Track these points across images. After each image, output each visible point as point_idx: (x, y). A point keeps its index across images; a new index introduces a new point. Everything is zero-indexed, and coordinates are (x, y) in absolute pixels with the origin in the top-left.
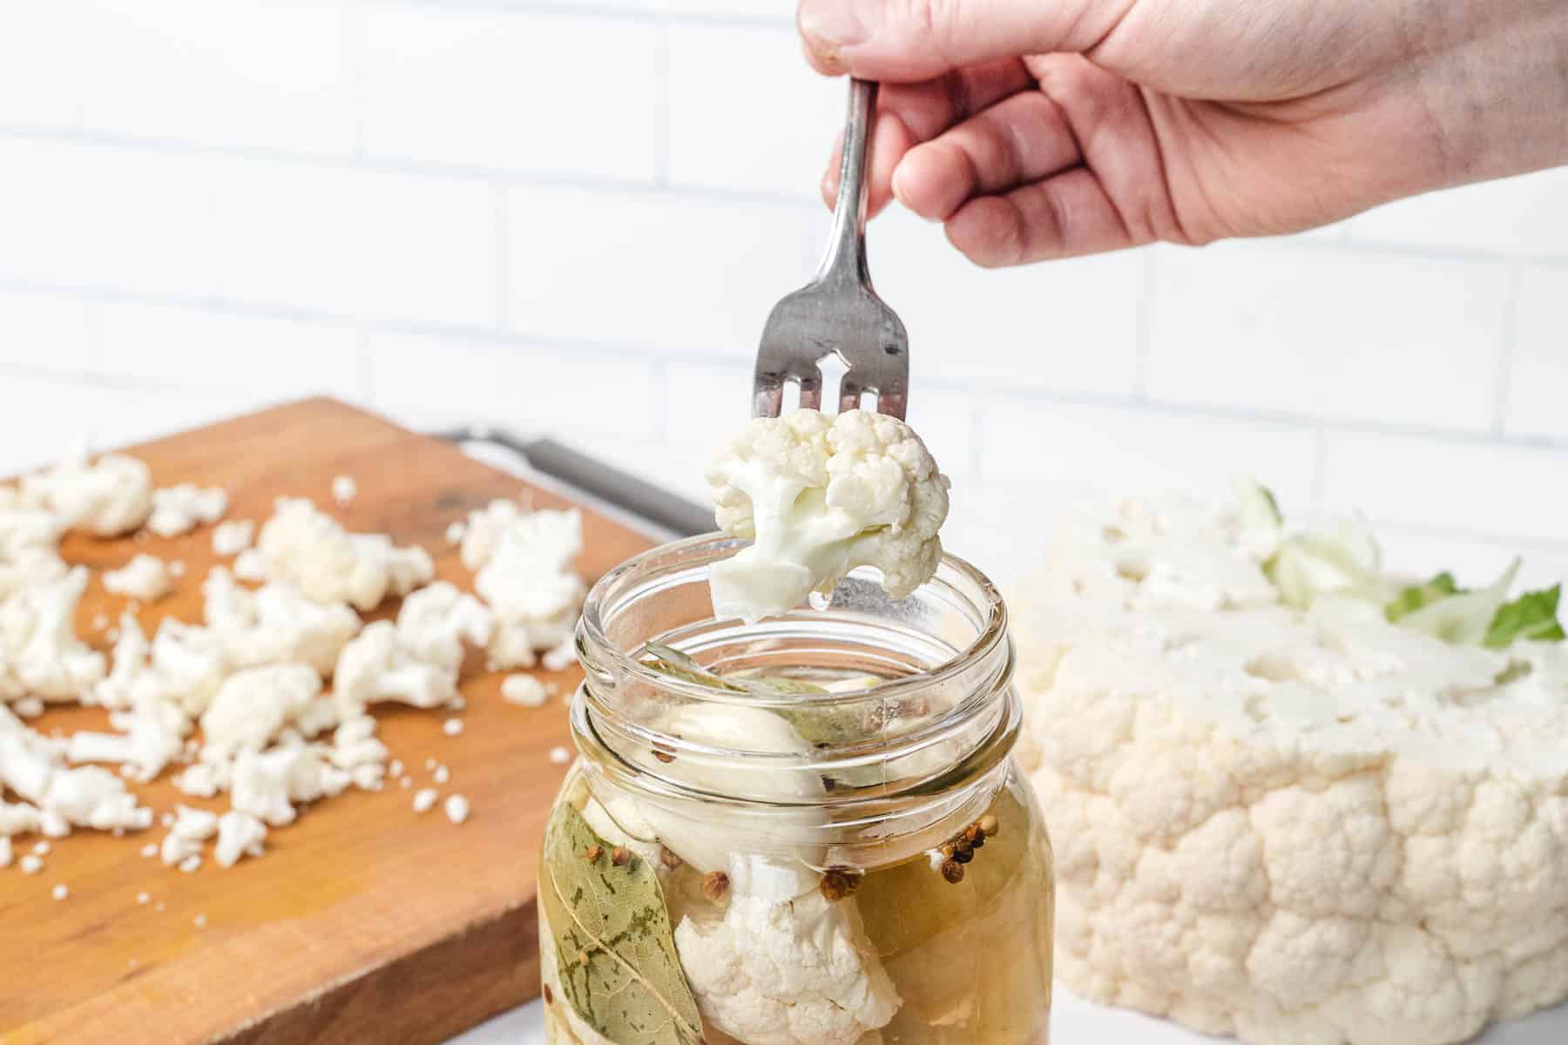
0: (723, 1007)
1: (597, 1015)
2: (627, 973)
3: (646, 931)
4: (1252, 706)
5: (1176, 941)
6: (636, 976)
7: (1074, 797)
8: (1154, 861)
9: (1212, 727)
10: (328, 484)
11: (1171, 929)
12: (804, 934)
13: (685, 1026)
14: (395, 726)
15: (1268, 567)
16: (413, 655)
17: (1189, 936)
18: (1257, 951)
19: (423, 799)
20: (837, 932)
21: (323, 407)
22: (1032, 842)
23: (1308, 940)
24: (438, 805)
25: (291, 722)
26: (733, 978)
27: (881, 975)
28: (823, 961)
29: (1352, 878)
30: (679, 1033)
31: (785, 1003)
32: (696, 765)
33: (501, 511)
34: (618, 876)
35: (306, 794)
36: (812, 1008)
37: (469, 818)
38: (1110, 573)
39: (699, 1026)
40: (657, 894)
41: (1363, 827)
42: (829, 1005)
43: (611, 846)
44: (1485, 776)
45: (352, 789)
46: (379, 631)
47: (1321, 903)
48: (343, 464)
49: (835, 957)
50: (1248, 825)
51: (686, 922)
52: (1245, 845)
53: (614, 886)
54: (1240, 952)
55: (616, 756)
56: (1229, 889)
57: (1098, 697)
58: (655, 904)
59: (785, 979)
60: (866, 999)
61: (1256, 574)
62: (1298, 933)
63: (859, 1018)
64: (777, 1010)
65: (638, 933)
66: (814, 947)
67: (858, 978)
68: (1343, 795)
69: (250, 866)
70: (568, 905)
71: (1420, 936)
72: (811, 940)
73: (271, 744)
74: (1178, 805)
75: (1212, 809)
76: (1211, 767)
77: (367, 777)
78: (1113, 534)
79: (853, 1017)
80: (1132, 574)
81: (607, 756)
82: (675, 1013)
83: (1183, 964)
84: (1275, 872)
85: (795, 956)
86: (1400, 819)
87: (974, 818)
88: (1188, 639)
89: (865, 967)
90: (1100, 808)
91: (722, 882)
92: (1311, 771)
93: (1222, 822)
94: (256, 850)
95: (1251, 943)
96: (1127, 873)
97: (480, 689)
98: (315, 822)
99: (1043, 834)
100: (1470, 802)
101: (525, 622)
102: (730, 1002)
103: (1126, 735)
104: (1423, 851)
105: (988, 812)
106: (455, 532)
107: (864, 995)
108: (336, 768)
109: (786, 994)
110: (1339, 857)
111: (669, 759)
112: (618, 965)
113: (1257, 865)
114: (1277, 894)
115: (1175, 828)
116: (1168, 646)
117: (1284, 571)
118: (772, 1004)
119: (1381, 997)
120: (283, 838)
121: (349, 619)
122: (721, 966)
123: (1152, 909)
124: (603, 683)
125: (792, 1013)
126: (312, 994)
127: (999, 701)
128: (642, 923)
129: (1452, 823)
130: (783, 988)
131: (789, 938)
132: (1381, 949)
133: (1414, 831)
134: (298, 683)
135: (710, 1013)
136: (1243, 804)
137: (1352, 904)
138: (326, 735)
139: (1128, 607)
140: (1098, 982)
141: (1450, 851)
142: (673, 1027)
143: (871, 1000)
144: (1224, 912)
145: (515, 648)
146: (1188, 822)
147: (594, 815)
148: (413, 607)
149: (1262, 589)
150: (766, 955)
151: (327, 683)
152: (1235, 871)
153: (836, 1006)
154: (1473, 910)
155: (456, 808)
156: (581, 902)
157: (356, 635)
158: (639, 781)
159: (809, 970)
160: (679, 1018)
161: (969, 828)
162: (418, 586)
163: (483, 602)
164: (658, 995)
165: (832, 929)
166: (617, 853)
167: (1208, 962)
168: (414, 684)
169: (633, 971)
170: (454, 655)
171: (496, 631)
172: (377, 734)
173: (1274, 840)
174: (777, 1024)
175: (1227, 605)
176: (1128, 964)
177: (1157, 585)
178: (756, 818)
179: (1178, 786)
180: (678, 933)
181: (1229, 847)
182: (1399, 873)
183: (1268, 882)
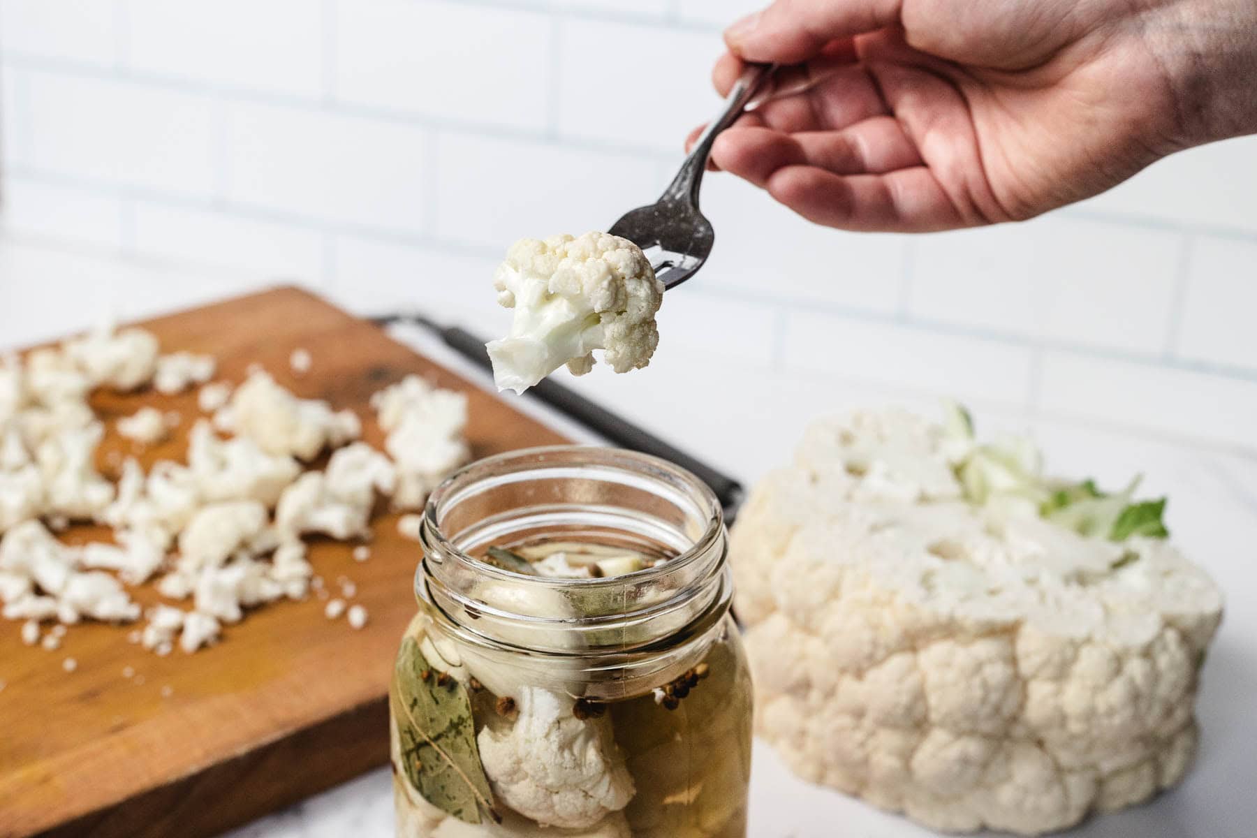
0: (509, 791)
1: (424, 786)
2: (444, 760)
3: (459, 733)
4: (926, 581)
5: (862, 745)
6: (451, 763)
7: (798, 636)
8: (847, 686)
9: (893, 593)
10: (286, 357)
11: (859, 735)
12: (566, 745)
13: (482, 800)
14: (319, 551)
15: (958, 471)
16: (336, 499)
17: (871, 742)
18: (919, 756)
19: (334, 608)
20: (590, 744)
21: (291, 294)
22: (738, 679)
23: (957, 749)
24: (344, 614)
25: (244, 545)
26: (515, 773)
27: (623, 770)
28: (578, 764)
29: (986, 710)
30: (479, 804)
31: (550, 791)
32: (498, 622)
33: (413, 387)
34: (441, 693)
35: (251, 598)
36: (570, 796)
37: (368, 624)
38: (838, 468)
39: (491, 801)
40: (467, 707)
41: (997, 673)
42: (582, 794)
43: (438, 672)
44: (1088, 640)
45: (284, 598)
46: (312, 481)
47: (965, 725)
48: (304, 341)
49: (588, 762)
50: (914, 668)
51: (485, 731)
52: (912, 681)
53: (439, 700)
54: (906, 756)
55: (442, 610)
56: (900, 711)
57: (816, 565)
58: (465, 714)
59: (550, 775)
60: (608, 791)
61: (948, 477)
62: (945, 746)
63: (603, 804)
64: (545, 795)
65: (453, 732)
66: (572, 754)
67: (602, 777)
68: (985, 649)
69: (206, 655)
70: (407, 709)
71: (1036, 752)
72: (571, 749)
73: (229, 560)
74: (867, 649)
75: (890, 652)
76: (892, 622)
77: (296, 589)
78: (846, 439)
79: (599, 802)
80: (855, 471)
81: (438, 612)
82: (476, 791)
83: (866, 761)
84: (933, 700)
85: (559, 760)
86: (1026, 667)
87: (693, 665)
88: (891, 524)
89: (609, 767)
91: (511, 705)
92: (961, 630)
93: (898, 662)
94: (212, 641)
95: (914, 750)
96: (830, 693)
97: (384, 525)
98: (257, 622)
99: (745, 673)
100: (1075, 659)
101: (421, 477)
102: (514, 788)
103: (834, 593)
104: (1040, 691)
105: (703, 662)
106: (377, 400)
107: (606, 788)
108: (274, 581)
109: (551, 786)
110: (978, 693)
111: (476, 617)
112: (438, 754)
113: (920, 695)
114: (934, 716)
115: (864, 665)
116: (875, 529)
117: (971, 475)
118: (542, 792)
119: (1006, 794)
120: (232, 632)
121: (290, 468)
122: (507, 764)
123: (846, 721)
124: (434, 561)
125: (556, 798)
126: (241, 750)
127: (716, 582)
128: (456, 726)
129: (1062, 673)
130: (549, 781)
131: (555, 747)
132: (1009, 758)
133: (1034, 676)
134: (249, 517)
135: (500, 793)
137: (986, 727)
138: (268, 556)
139: (849, 497)
140: (810, 769)
141: (1058, 693)
142: (474, 801)
143: (612, 791)
144: (895, 727)
145: (410, 495)
146: (872, 661)
147: (427, 649)
148: (341, 460)
149: (952, 487)
150: (539, 759)
151: (272, 515)
152: (904, 699)
153: (586, 795)
154: (1073, 737)
155: (357, 616)
156: (416, 709)
157: (295, 480)
158: (458, 632)
159: (568, 770)
160: (478, 795)
161: (687, 673)
162: (347, 443)
163: (391, 459)
164: (465, 778)
165: (586, 741)
166: (442, 677)
167: (884, 760)
168: (336, 520)
169: (448, 759)
170: (366, 498)
171: (398, 483)
172: (307, 558)
173: (933, 678)
174: (545, 805)
175: (924, 499)
176: (830, 757)
177: (874, 481)
178: (536, 663)
179: (866, 636)
180: (480, 737)
181: (900, 680)
182: (1022, 706)
183: (927, 709)
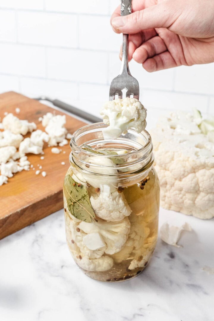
0: (99, 213)
1: (75, 214)
2: (81, 206)
3: (84, 199)
4: (196, 154)
5: (182, 198)
6: (83, 207)
7: (162, 171)
8: (177, 183)
9: (189, 158)
10: (14, 109)
11: (181, 196)
12: (114, 199)
13: (92, 216)
14: (31, 158)
15: (199, 126)
16: (34, 144)
17: (184, 197)
18: (197, 200)
19: (37, 172)
20: (120, 199)
21: (12, 93)
22: (156, 180)
23: (206, 198)
24: (40, 173)
25: (11, 158)
26: (101, 208)
27: (128, 206)
28: (118, 204)
30: (91, 217)
31: (111, 212)
32: (94, 168)
33: (49, 115)
34: (79, 189)
35: (15, 172)
36: (116, 213)
37: (46, 176)
38: (169, 127)
39: (95, 216)
40: (86, 192)
42: (119, 212)
43: (77, 183)
45: (23, 170)
46: (27, 140)
47: (209, 191)
48: (17, 105)
49: (120, 203)
50: (195, 176)
51: (92, 197)
52: (194, 180)
53: (78, 191)
54: (194, 200)
55: (78, 166)
56: (192, 188)
57: (167, 152)
58: (86, 194)
59: (110, 207)
60: (125, 211)
61: (197, 127)
62: (204, 196)
63: (124, 214)
64: (109, 213)
65: (83, 199)
66: (116, 201)
67: (124, 207)
69: (5, 186)
70: (69, 194)
72: (115, 200)
73: (8, 162)
74: (182, 173)
75: (189, 173)
76: (189, 165)
77: (26, 168)
78: (169, 120)
79: (123, 214)
80: (173, 128)
81: (76, 166)
82: (90, 214)
83: (183, 202)
84: (200, 185)
85: (112, 203)
87: (145, 177)
88: (185, 140)
89: (126, 205)
90: (167, 173)
91: (99, 190)
92: (207, 166)
93: (191, 176)
94: (6, 182)
95: (196, 198)
96: (172, 185)
97: (47, 150)
98: (17, 177)
99: (158, 179)
101: (55, 137)
102: (101, 212)
103: (172, 159)
105: (148, 176)
106: (40, 119)
107: (125, 210)
108: (20, 166)
109: (111, 210)
110: (213, 182)
111: (88, 167)
112: (79, 205)
113: (197, 184)
114: (201, 189)
115: (182, 177)
116: (180, 142)
117: (202, 127)
118: (108, 212)
120: (11, 180)
121: (21, 137)
122: (98, 205)
123: (177, 192)
124: (76, 153)
125: (112, 214)
126: (19, 210)
127: (150, 156)
128: (83, 197)
130: (110, 209)
131: (111, 200)
134: (12, 150)
135: (97, 213)
136: (194, 172)
138: (18, 160)
139: (172, 134)
140: (167, 206)
142: (89, 216)
143: (126, 210)
144: (190, 193)
145: (53, 142)
146: (184, 176)
147: (74, 177)
148: (33, 134)
149: (198, 131)
150: (107, 203)
151: (18, 149)
152: (193, 185)
153: (120, 212)
155: (44, 174)
156: (72, 194)
157: (23, 140)
158: (82, 171)
159: (115, 206)
160: (91, 215)
161: (144, 179)
162: (34, 130)
163: (47, 133)
164: (87, 211)
165: (119, 198)
166: (79, 184)
167: (188, 202)
168: (35, 150)
169: (82, 206)
170: (42, 144)
171: (50, 139)
172: (28, 160)
173: (200, 179)
174: (109, 216)
175: (192, 134)
176: (172, 202)
177: (178, 130)
178: (105, 178)
179: (182, 169)
180: (90, 199)
181: (192, 180)
183: (199, 187)
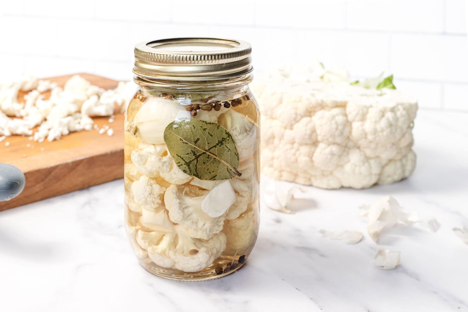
5: (294, 154)
8: (288, 133)
11: (293, 151)
15: (321, 77)
16: (102, 105)
17: (298, 153)
18: (315, 155)
19: (102, 131)
23: (328, 150)
24: (105, 132)
25: (70, 115)
29: (337, 133)
35: (72, 129)
37: (113, 135)
41: (340, 119)
44: (371, 106)
45: (83, 130)
47: (331, 140)
50: (311, 121)
52: (310, 125)
54: (311, 156)
56: (307, 137)
57: (274, 94)
61: (318, 78)
62: (325, 149)
68: (336, 111)
69: (56, 142)
71: (357, 151)
74: (293, 116)
75: (302, 117)
76: (302, 108)
77: (88, 127)
80: (285, 76)
83: (296, 161)
84: (318, 132)
86: (350, 118)
92: (327, 106)
93: (305, 120)
95: (313, 153)
96: (282, 137)
100: (367, 113)
103: (281, 102)
104: (356, 126)
110: (334, 126)
113: (314, 131)
114: (320, 138)
115: (293, 122)
116: (292, 86)
117: (326, 78)
119: (348, 167)
120: (65, 137)
123: (289, 146)
129: (363, 118)
132: (348, 154)
133: (354, 121)
136: (310, 116)
137: (338, 140)
139: (283, 81)
140: (276, 173)
141: (362, 125)
144: (306, 144)
146: (296, 120)
148: (103, 97)
149: (320, 81)
152: (308, 132)
154: (371, 142)
155: (110, 132)
157: (88, 99)
167: (303, 159)
168: (102, 111)
170: (113, 106)
171: (124, 102)
173: (318, 123)
177: (292, 78)
179: (293, 112)
181: (306, 126)
182: (350, 132)
183: (317, 135)
